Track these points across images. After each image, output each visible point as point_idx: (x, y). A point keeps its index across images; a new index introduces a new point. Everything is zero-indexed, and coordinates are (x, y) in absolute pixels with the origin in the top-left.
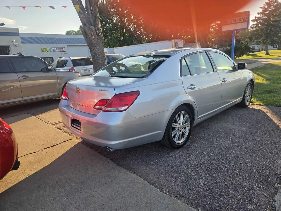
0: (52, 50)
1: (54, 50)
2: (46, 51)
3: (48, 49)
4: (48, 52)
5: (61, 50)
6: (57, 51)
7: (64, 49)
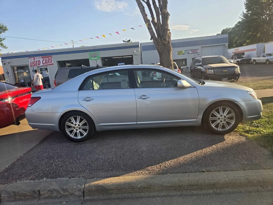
0: (187, 52)
1: (189, 52)
2: (182, 54)
3: (183, 52)
4: (183, 54)
5: (194, 52)
6: (191, 52)
7: (198, 50)
